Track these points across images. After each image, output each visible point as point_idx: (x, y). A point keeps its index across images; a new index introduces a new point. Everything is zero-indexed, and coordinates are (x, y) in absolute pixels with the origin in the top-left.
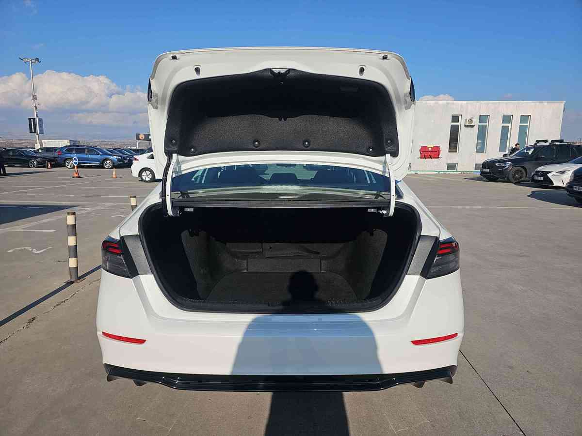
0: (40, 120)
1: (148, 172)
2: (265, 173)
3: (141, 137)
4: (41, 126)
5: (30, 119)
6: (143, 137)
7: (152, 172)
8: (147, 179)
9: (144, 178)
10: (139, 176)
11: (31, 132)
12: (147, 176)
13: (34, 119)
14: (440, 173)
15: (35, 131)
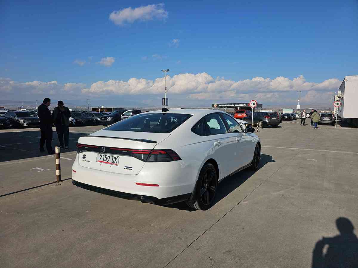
0: (167, 99)
2: (278, 126)
3: (215, 105)
4: (167, 102)
5: (163, 99)
6: (216, 106)
11: (163, 105)
13: (165, 99)
15: (165, 105)
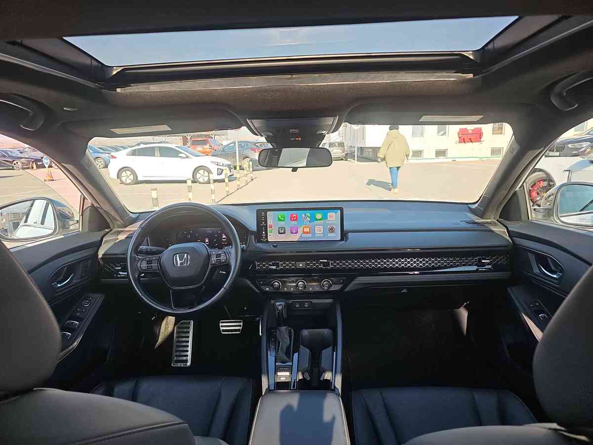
1: (129, 173)
7: (133, 173)
8: (128, 181)
9: (124, 179)
10: (118, 178)
12: (127, 177)
14: (483, 159)
